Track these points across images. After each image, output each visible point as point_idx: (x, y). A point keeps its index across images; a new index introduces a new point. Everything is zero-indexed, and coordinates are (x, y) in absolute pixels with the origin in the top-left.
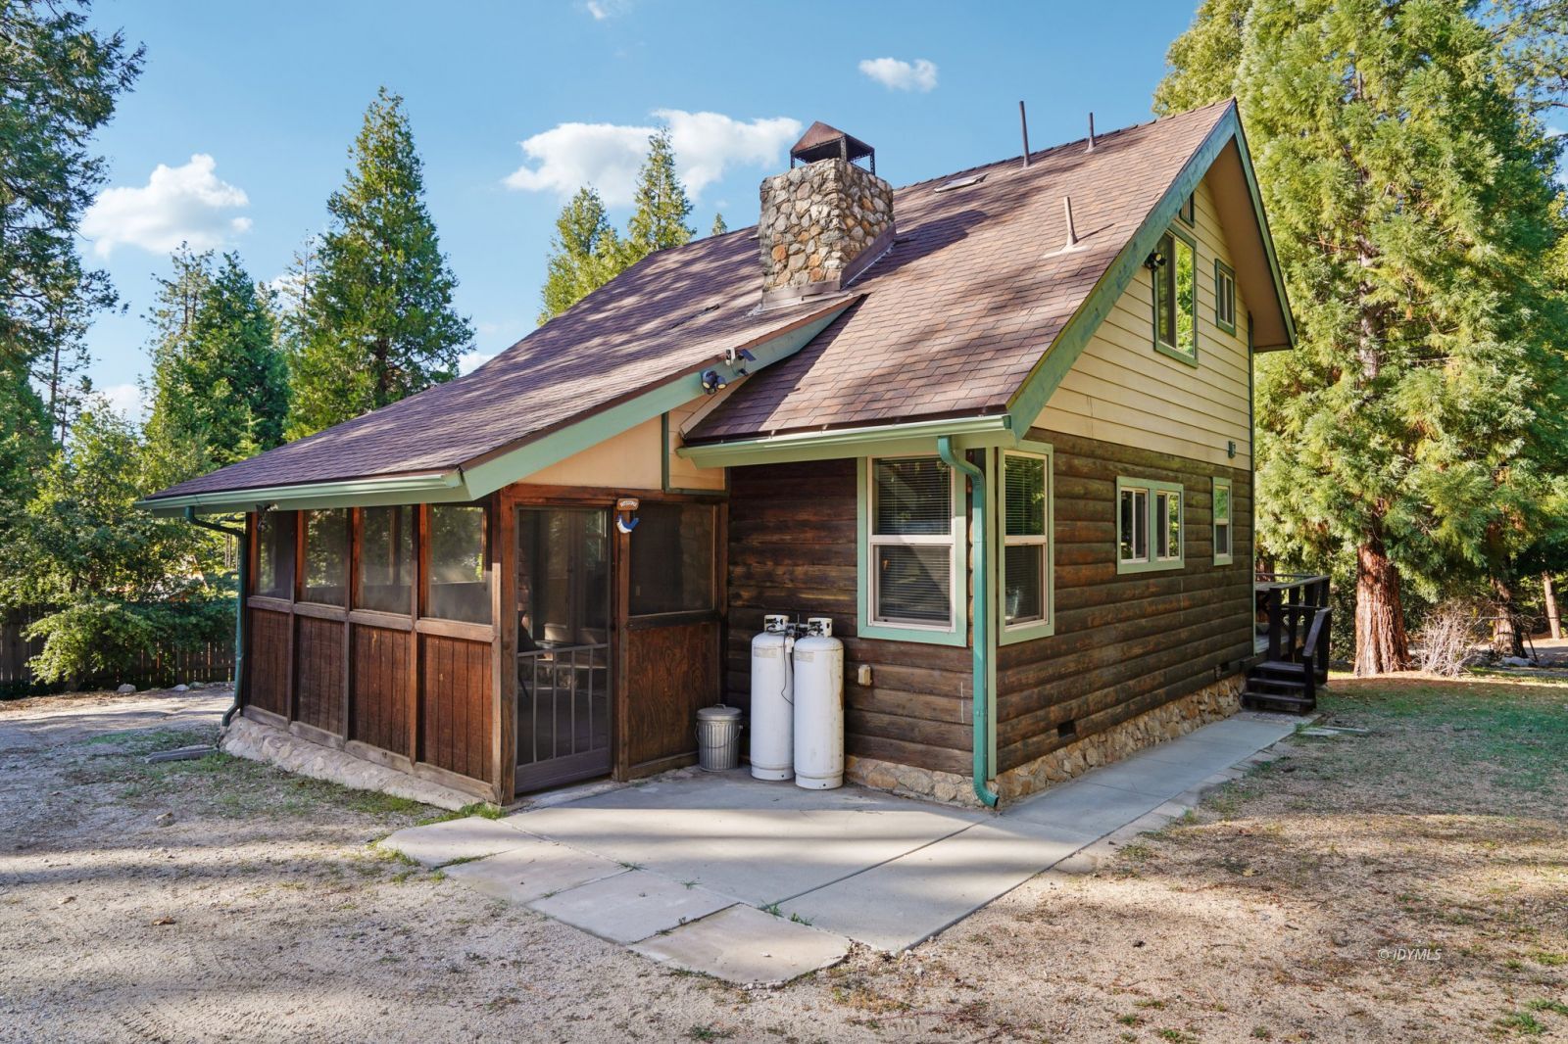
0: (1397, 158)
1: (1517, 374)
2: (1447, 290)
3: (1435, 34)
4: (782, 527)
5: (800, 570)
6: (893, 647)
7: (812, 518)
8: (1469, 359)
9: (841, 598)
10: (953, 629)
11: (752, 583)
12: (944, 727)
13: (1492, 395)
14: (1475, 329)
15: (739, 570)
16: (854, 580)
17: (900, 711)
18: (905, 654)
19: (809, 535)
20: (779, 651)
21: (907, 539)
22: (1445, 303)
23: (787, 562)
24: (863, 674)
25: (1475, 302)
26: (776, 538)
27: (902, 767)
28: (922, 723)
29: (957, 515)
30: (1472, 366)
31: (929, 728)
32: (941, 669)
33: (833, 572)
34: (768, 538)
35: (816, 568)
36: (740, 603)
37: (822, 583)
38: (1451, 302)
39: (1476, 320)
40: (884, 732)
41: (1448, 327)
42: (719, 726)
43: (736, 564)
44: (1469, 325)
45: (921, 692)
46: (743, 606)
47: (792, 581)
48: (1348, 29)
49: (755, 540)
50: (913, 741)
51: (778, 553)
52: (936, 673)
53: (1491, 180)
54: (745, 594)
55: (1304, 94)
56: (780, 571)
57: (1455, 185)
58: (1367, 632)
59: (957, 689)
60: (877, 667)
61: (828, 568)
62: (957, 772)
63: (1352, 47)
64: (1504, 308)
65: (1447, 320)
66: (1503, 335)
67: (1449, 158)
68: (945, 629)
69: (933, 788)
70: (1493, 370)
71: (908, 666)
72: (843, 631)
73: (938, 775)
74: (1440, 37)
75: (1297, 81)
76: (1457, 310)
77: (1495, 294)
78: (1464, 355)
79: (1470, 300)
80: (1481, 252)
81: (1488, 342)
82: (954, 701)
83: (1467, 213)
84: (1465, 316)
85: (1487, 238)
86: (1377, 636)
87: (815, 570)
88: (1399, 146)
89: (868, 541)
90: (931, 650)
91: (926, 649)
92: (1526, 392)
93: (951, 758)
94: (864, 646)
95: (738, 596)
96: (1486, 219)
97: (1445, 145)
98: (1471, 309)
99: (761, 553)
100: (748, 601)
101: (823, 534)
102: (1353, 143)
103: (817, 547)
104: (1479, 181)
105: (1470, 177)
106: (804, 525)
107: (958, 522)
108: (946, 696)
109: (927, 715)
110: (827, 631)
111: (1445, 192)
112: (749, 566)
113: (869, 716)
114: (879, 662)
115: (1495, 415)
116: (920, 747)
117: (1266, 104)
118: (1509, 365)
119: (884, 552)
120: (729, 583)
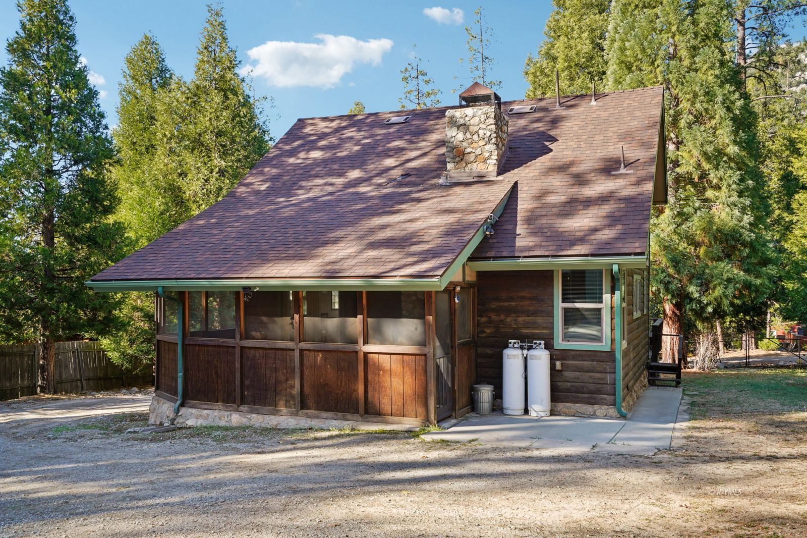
0: (696, 96)
1: (747, 214)
2: (717, 169)
3: (713, 29)
4: (511, 299)
5: (520, 319)
6: (572, 353)
7: (528, 295)
8: (725, 206)
9: (544, 331)
10: (604, 344)
11: (492, 325)
12: (599, 386)
13: (737, 225)
14: (729, 191)
15: (484, 319)
16: (552, 323)
17: (577, 380)
18: (579, 355)
19: (526, 303)
20: (520, 356)
21: (578, 305)
22: (716, 175)
23: (512, 315)
24: (558, 365)
25: (730, 176)
26: (506, 304)
27: (577, 405)
28: (587, 385)
29: (606, 293)
30: (727, 209)
31: (592, 387)
32: (597, 361)
33: (540, 320)
34: (502, 304)
35: (530, 318)
36: (484, 335)
37: (534, 325)
38: (718, 176)
39: (730, 186)
40: (568, 390)
41: (718, 188)
42: (485, 393)
43: (482, 316)
44: (727, 188)
45: (587, 372)
46: (486, 337)
47: (516, 324)
48: (672, 18)
49: (494, 305)
50: (583, 393)
51: (508, 311)
52: (595, 363)
53: (737, 112)
54: (488, 331)
55: (649, 51)
56: (509, 319)
57: (722, 114)
58: (669, 349)
59: (605, 369)
60: (564, 362)
61: (537, 318)
62: (606, 405)
63: (674, 29)
64: (742, 180)
65: (717, 184)
66: (741, 194)
67: (720, 99)
68: (600, 344)
69: (595, 412)
70: (737, 212)
71: (580, 360)
72: (549, 346)
73: (596, 407)
74: (715, 31)
75: (645, 43)
76: (721, 179)
77: (738, 172)
78: (723, 204)
79: (728, 175)
80: (733, 150)
81: (735, 198)
82: (604, 374)
83: (728, 129)
84: (725, 183)
85: (735, 142)
86: (673, 351)
87: (528, 319)
88: (697, 89)
89: (559, 306)
90: (592, 353)
91: (589, 353)
92: (750, 224)
93: (602, 399)
94: (557, 352)
95: (484, 332)
96: (736, 133)
97: (718, 91)
98: (728, 180)
99: (498, 311)
100: (489, 334)
101: (534, 302)
102: (674, 82)
103: (531, 308)
104: (732, 112)
105: (729, 109)
106: (523, 298)
107: (606, 297)
108: (600, 372)
109: (591, 381)
110: (543, 346)
111: (717, 116)
112: (490, 317)
113: (559, 384)
114: (565, 360)
115: (738, 235)
116: (586, 395)
117: (628, 53)
118: (743, 210)
119: (566, 310)
120: (478, 326)
